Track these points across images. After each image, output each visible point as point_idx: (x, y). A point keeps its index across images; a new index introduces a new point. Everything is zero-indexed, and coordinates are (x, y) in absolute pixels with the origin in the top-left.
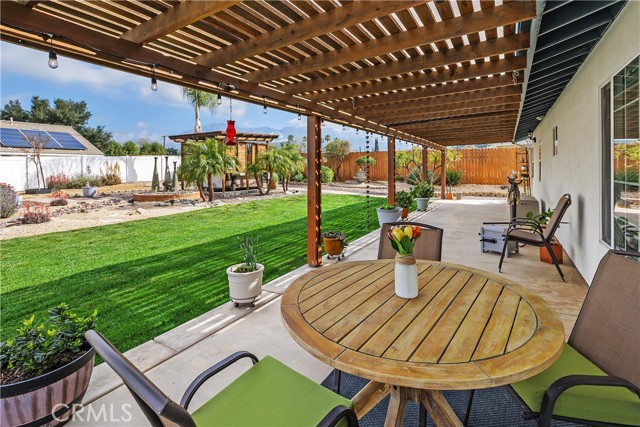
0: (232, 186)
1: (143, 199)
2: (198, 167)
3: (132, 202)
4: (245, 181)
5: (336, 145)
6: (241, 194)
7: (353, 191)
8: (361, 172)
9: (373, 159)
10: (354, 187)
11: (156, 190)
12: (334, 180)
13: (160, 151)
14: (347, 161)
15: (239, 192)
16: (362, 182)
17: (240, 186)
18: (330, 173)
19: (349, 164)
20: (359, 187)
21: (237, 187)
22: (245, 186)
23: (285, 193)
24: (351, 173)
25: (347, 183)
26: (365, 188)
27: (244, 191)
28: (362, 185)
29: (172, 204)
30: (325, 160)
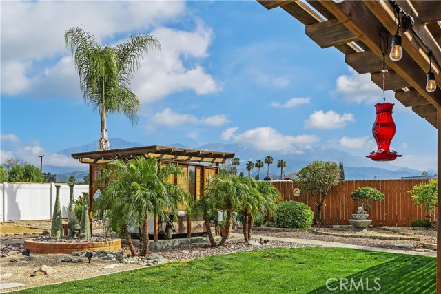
0: (167, 231)
1: (42, 249)
2: (129, 201)
3: (27, 253)
4: (185, 223)
5: (319, 169)
6: (181, 244)
7: (354, 243)
8: (361, 213)
9: (379, 192)
10: (351, 236)
11: (58, 236)
12: (314, 224)
13: (35, 177)
14: (332, 195)
15: (177, 240)
16: (363, 228)
17: (178, 232)
18: (309, 213)
19: (336, 199)
20: (363, 235)
21: (175, 233)
22: (186, 232)
23: (249, 245)
24: (338, 213)
25: (337, 229)
26: (371, 237)
27: (183, 240)
28: (365, 232)
29: (90, 260)
30: (297, 192)
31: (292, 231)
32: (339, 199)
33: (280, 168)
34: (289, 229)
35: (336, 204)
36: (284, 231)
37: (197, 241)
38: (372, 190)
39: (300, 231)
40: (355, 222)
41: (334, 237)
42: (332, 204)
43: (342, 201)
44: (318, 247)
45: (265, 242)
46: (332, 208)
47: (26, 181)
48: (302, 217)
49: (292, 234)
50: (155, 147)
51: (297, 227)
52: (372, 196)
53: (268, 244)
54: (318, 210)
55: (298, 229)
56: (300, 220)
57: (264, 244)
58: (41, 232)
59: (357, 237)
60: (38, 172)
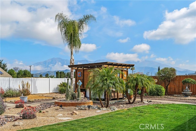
3: (61, 106)
5: (168, 71)
6: (115, 103)
7: (186, 102)
8: (188, 89)
9: (194, 80)
10: (184, 99)
11: (69, 99)
12: (165, 95)
13: (28, 75)
14: (172, 82)
15: (114, 101)
16: (188, 96)
17: (113, 98)
18: (163, 90)
19: (174, 84)
20: (189, 99)
21: (112, 98)
22: (116, 97)
23: (144, 103)
24: (175, 90)
25: (176, 97)
26: (193, 100)
27: (116, 101)
28: (189, 98)
29: (89, 109)
30: (156, 81)
31: (157, 97)
32: (175, 83)
33: (132, 70)
34: (156, 96)
35: (174, 85)
36: (153, 97)
37: (121, 101)
38: (192, 79)
39: (160, 97)
40: (185, 93)
41: (177, 100)
42: (172, 86)
43: (177, 85)
44: (173, 104)
45: (150, 102)
46: (172, 87)
47: (24, 77)
48: (161, 91)
49: (157, 98)
50: (107, 62)
51: (159, 95)
52: (192, 82)
53: (151, 103)
54: (166, 88)
55: (159, 96)
56: (160, 92)
57: (150, 103)
58: (52, 98)
59: (187, 99)
60: (29, 73)
